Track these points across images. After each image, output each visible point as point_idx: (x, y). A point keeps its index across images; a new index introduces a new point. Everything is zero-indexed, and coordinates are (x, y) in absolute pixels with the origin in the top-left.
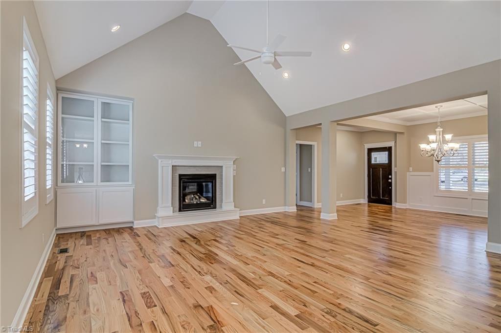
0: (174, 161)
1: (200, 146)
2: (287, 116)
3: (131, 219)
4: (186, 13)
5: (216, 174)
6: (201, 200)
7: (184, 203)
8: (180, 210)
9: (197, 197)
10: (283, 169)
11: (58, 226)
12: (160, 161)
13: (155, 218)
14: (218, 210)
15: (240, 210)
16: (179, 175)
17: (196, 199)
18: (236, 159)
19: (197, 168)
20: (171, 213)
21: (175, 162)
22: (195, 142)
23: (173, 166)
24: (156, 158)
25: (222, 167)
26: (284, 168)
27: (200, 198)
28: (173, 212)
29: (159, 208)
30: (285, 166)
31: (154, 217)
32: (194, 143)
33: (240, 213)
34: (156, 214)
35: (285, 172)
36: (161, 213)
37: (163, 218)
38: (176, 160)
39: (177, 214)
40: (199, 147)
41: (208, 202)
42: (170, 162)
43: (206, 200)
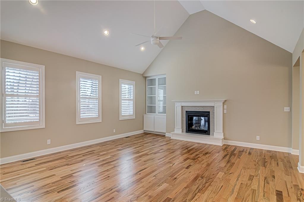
1: (198, 93)
3: (165, 132)
5: (209, 112)
10: (287, 109)
11: (144, 129)
14: (211, 136)
16: (186, 111)
18: (225, 101)
22: (195, 92)
23: (182, 106)
24: (174, 102)
25: (214, 107)
28: (182, 132)
29: (175, 128)
36: (176, 131)
37: (178, 134)
38: (183, 103)
39: (185, 133)
42: (180, 104)
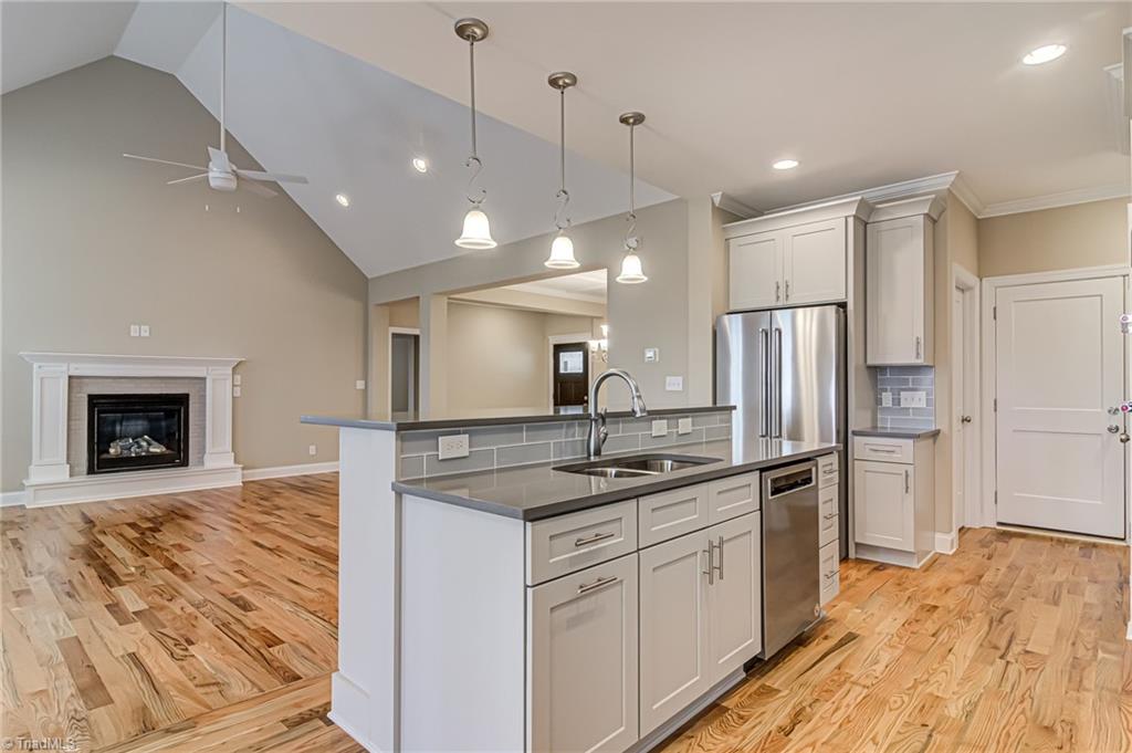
0: (73, 366)
1: (146, 334)
2: (369, 277)
4: (113, 56)
5: (187, 395)
6: (152, 450)
7: (105, 456)
8: (91, 471)
9: (144, 444)
10: (360, 385)
12: (35, 366)
13: (23, 490)
14: (192, 468)
15: (243, 469)
16: (90, 396)
17: (140, 447)
18: (240, 363)
19: (138, 381)
20: (65, 477)
21: (77, 369)
22: (133, 327)
23: (70, 377)
24: (27, 359)
25: (204, 379)
26: (363, 382)
27: (149, 444)
28: (71, 476)
29: (32, 467)
30: (365, 377)
31: (22, 487)
32: (129, 328)
33: (243, 475)
34: (24, 482)
35: (365, 391)
36: (36, 477)
37: (39, 487)
38: (77, 365)
39: (84, 478)
40: (145, 338)
41: (168, 452)
42: (65, 368)
43: (164, 449)
